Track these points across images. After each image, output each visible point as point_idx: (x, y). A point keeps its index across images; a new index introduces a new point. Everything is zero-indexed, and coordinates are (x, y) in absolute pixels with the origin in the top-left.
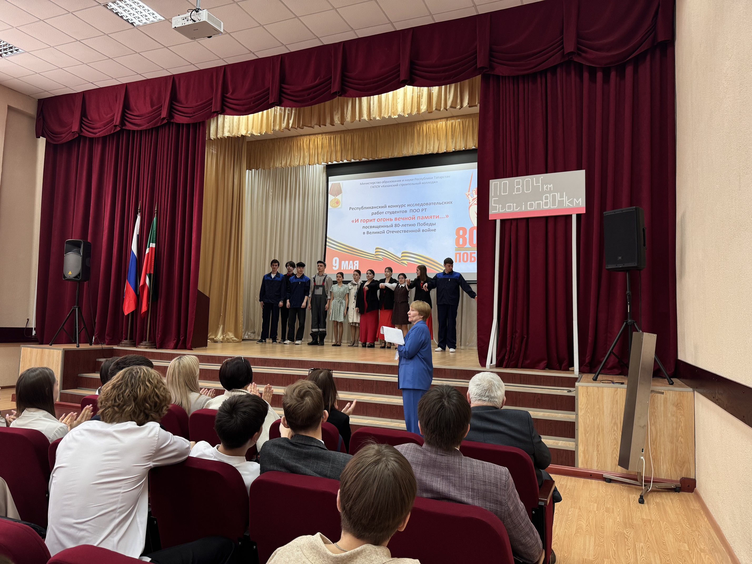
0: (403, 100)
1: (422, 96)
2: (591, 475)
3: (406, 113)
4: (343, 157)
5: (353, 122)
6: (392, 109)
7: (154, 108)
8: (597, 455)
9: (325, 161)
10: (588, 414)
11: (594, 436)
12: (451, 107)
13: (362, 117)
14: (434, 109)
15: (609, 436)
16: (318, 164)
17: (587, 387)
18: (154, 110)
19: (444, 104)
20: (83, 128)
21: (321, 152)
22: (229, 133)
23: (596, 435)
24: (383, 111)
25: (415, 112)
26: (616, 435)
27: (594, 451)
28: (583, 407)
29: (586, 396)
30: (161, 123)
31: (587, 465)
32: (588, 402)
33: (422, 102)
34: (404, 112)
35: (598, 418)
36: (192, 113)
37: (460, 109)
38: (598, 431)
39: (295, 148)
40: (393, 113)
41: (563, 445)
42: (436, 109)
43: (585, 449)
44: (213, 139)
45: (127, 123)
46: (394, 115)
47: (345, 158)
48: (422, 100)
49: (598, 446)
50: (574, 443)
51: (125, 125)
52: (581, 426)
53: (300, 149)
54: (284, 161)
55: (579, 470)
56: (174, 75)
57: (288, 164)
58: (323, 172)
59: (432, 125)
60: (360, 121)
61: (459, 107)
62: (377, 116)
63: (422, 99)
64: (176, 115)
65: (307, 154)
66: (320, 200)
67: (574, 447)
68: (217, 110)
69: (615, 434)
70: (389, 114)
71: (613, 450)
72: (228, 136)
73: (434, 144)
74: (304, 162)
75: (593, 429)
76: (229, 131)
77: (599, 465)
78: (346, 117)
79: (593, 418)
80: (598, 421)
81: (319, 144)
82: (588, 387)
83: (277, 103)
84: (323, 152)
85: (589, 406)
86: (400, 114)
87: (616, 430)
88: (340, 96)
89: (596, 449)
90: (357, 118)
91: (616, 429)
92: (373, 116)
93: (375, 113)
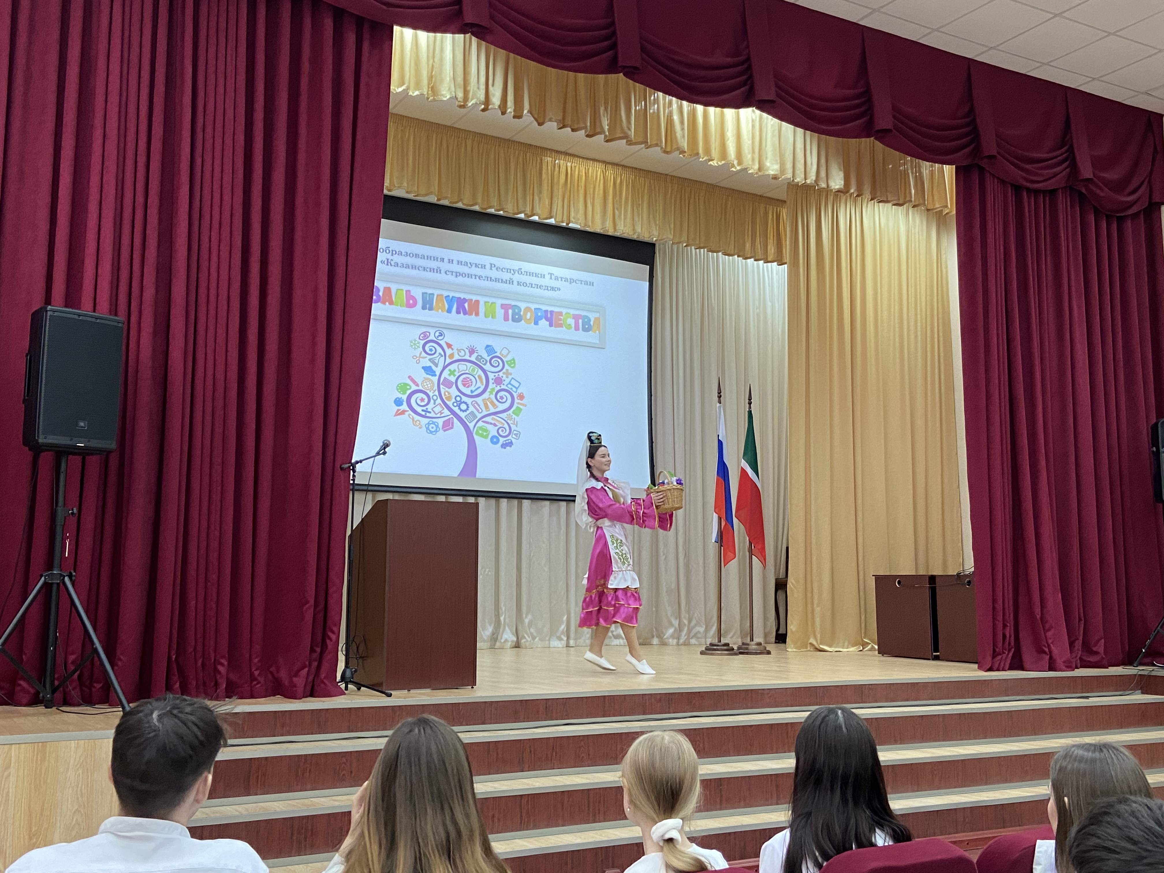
1: (765, 140)
3: (743, 164)
6: (718, 147)
33: (766, 154)
48: (766, 149)
63: (766, 146)
78: (629, 128)
86: (733, 162)
90: (649, 140)
93: (686, 145)
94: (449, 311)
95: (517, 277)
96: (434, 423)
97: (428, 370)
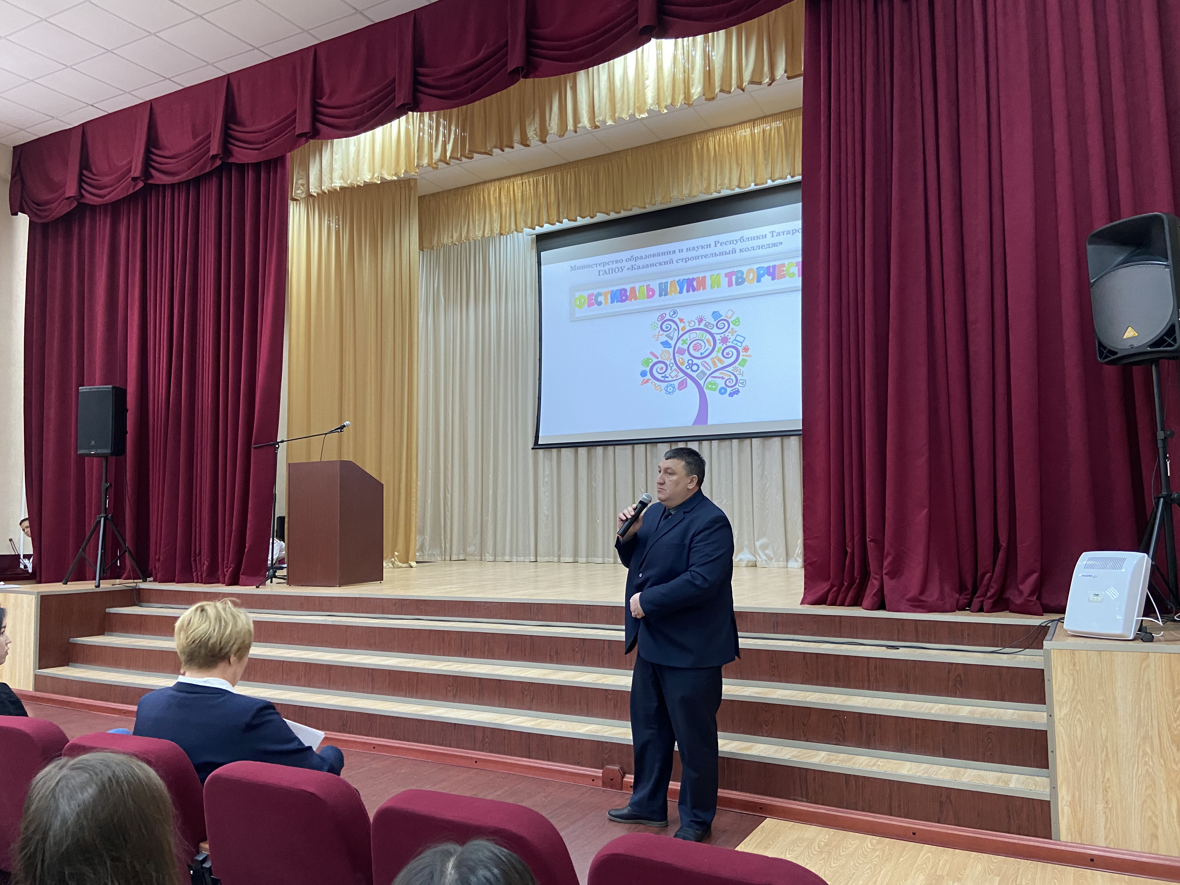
0: (656, 80)
1: (693, 68)
2: (1092, 860)
3: (663, 104)
4: (561, 215)
5: (563, 135)
6: (636, 101)
7: (198, 140)
8: (1105, 813)
9: (529, 225)
10: (1079, 716)
11: (1096, 766)
12: (752, 82)
13: (579, 122)
14: (717, 90)
15: (1133, 768)
16: (517, 231)
17: (1073, 651)
18: (199, 144)
19: (737, 77)
20: (85, 190)
21: (522, 208)
22: (342, 181)
23: (1100, 766)
24: (618, 106)
25: (680, 101)
26: (1151, 763)
27: (1096, 803)
28: (1065, 699)
29: (1071, 672)
30: (211, 167)
31: (1080, 835)
32: (1076, 687)
33: (693, 80)
34: (658, 104)
35: (1104, 724)
36: (262, 143)
37: (770, 84)
38: (1103, 756)
39: (475, 206)
40: (638, 108)
41: (1019, 786)
42: (722, 91)
43: (1073, 797)
44: (315, 195)
45: (153, 172)
46: (641, 113)
47: (565, 216)
48: (693, 76)
49: (1105, 790)
50: (1048, 780)
51: (152, 177)
52: (1061, 743)
53: (484, 207)
54: (456, 232)
55: (1063, 848)
56: (228, 75)
57: (463, 236)
58: (532, 249)
59: (726, 137)
60: (576, 132)
61: (767, 80)
62: (608, 118)
63: (692, 73)
64: (235, 148)
65: (495, 215)
66: (528, 300)
67: (1048, 790)
68: (305, 131)
69: (1146, 763)
70: (631, 111)
71: (1145, 801)
72: (340, 185)
73: (730, 173)
74: (492, 231)
75: (1092, 750)
76: (342, 177)
77: (1112, 836)
78: (549, 126)
79: (1090, 723)
80: (1104, 731)
81: (516, 195)
82: (1076, 653)
83: (410, 104)
84: (524, 208)
85: (1079, 697)
86: (652, 108)
87: (1150, 753)
88: (526, 77)
89: (1100, 797)
90: (570, 127)
91: (1149, 751)
92: (599, 118)
93: (604, 113)
94: (681, 292)
95: (739, 246)
96: (671, 385)
97: (666, 344)
